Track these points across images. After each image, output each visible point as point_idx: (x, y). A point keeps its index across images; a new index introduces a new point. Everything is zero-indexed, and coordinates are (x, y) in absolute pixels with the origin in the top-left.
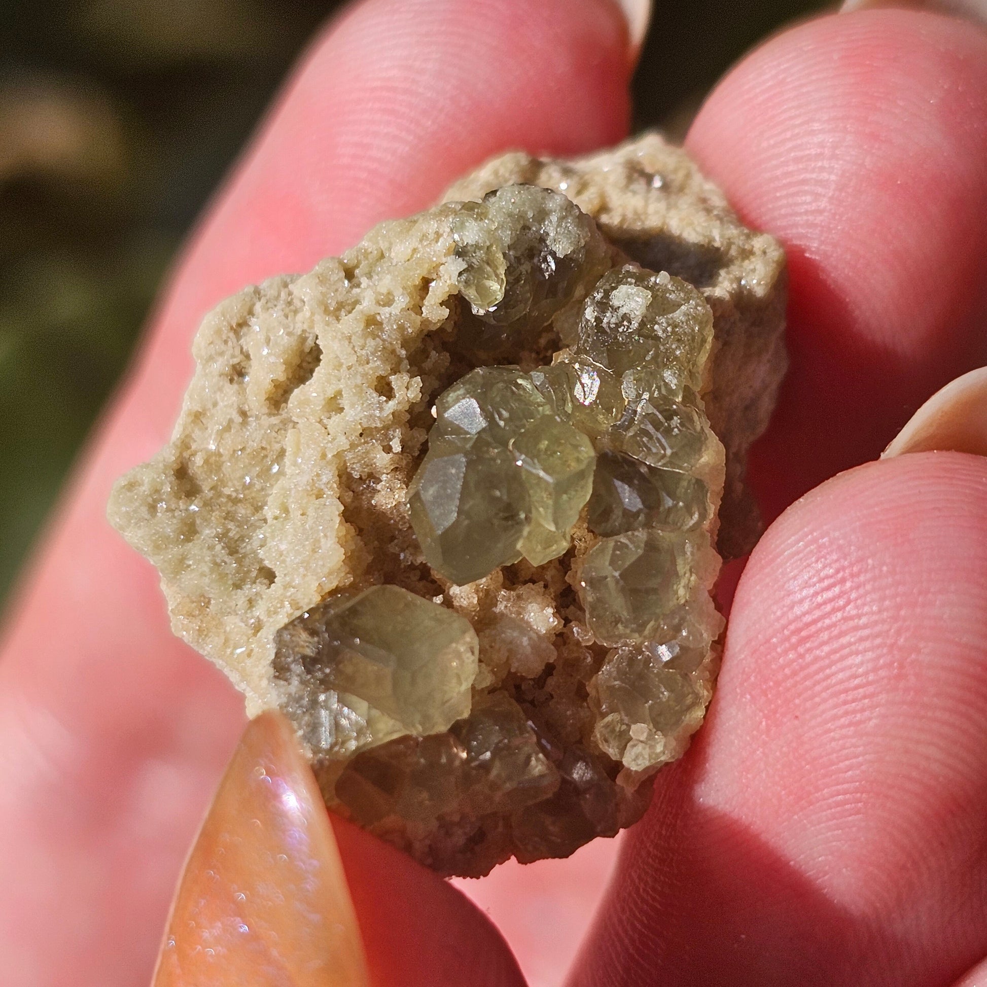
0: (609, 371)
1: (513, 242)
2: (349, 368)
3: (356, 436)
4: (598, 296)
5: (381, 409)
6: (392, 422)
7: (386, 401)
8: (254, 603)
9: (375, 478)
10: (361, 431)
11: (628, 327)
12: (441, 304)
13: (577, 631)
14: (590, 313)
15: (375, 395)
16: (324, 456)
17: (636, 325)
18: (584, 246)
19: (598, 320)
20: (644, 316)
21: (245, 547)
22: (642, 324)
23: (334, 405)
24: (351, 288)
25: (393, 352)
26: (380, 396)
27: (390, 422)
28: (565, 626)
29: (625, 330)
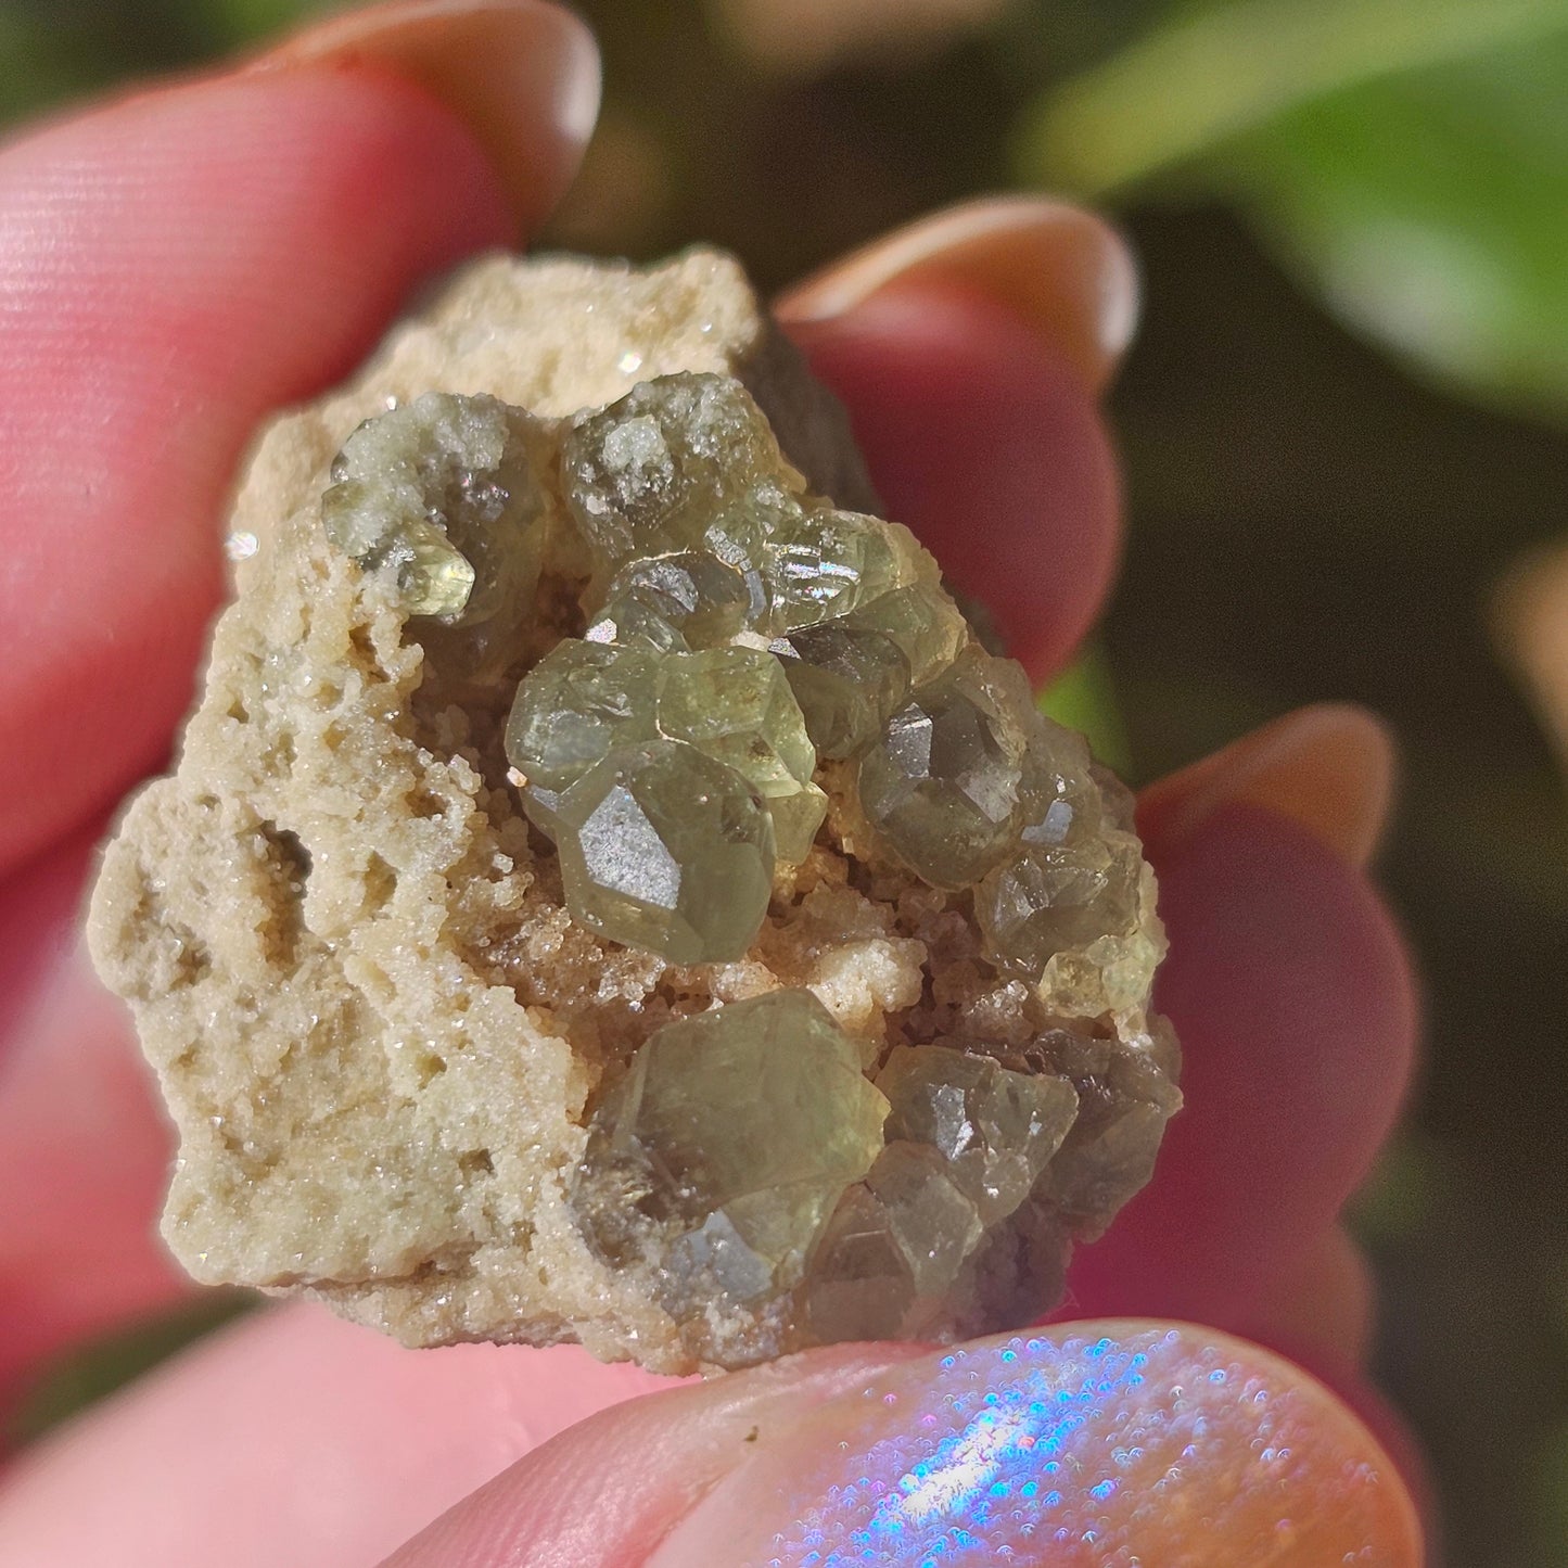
0: (684, 552)
1: (424, 495)
2: (359, 818)
3: (446, 892)
4: (588, 474)
5: (447, 832)
6: (474, 836)
7: (443, 818)
8: (492, 1211)
9: (508, 927)
10: (446, 881)
11: (663, 479)
12: (403, 644)
13: (918, 901)
14: (595, 505)
15: (423, 821)
16: (424, 953)
17: (671, 467)
18: (511, 431)
19: (615, 502)
20: (670, 450)
21: (416, 1155)
22: (676, 461)
23: (380, 880)
24: (261, 727)
25: (396, 753)
26: (430, 819)
27: (472, 839)
28: (896, 908)
29: (661, 484)
